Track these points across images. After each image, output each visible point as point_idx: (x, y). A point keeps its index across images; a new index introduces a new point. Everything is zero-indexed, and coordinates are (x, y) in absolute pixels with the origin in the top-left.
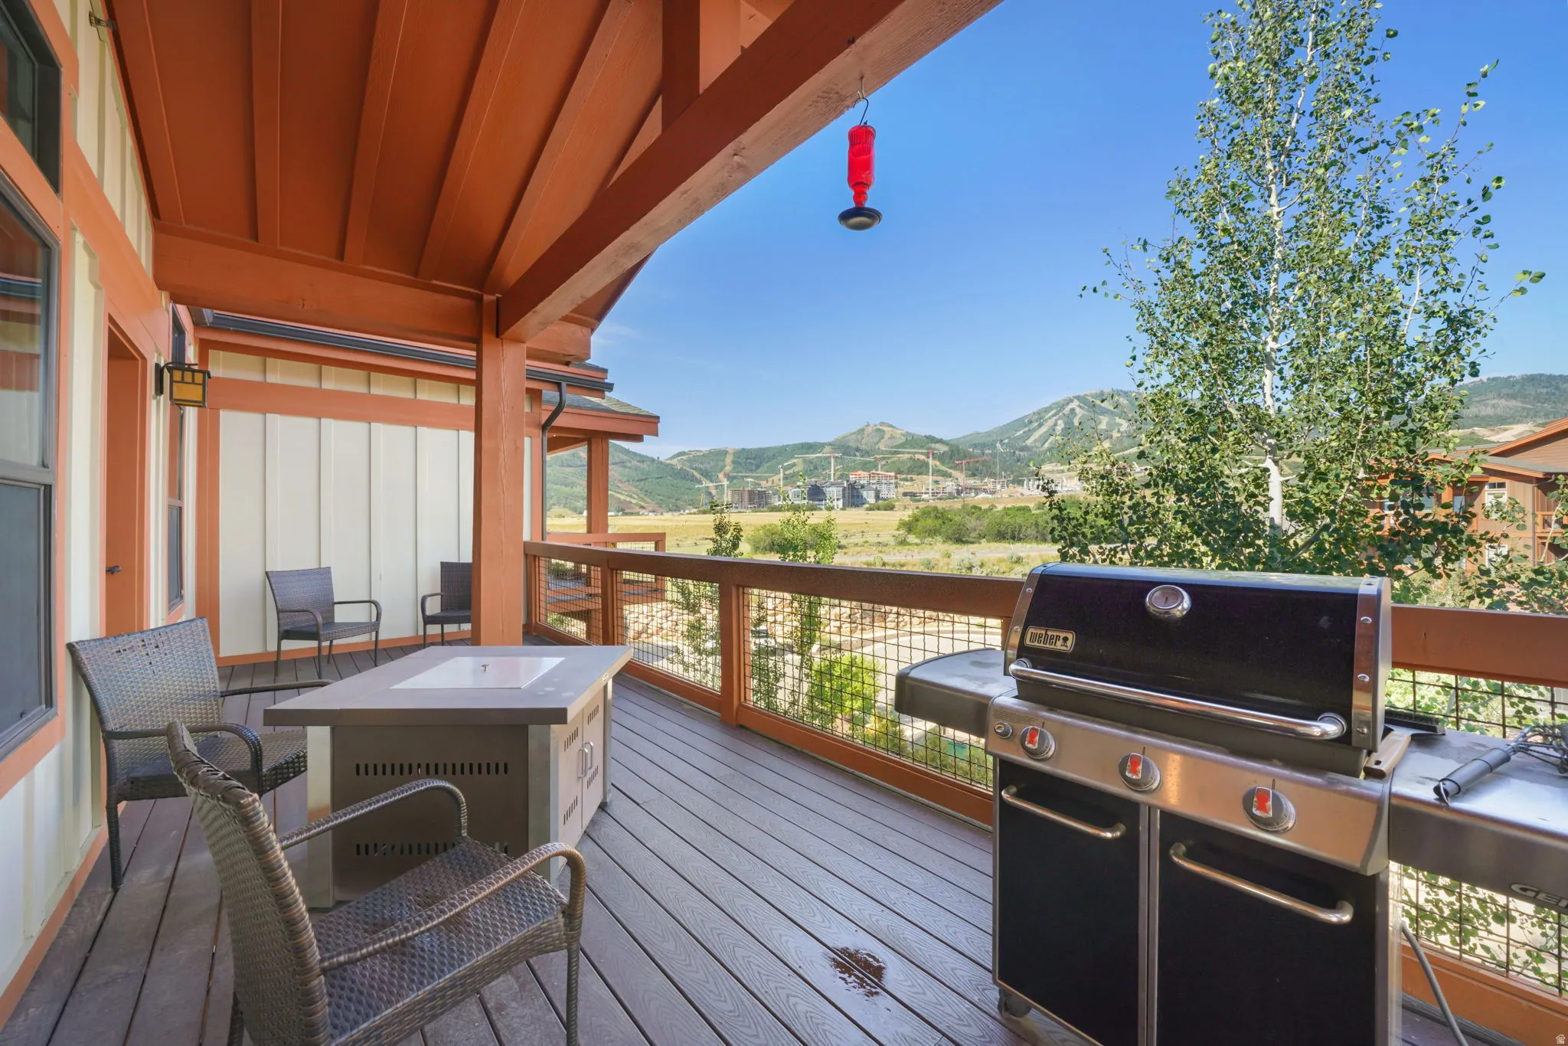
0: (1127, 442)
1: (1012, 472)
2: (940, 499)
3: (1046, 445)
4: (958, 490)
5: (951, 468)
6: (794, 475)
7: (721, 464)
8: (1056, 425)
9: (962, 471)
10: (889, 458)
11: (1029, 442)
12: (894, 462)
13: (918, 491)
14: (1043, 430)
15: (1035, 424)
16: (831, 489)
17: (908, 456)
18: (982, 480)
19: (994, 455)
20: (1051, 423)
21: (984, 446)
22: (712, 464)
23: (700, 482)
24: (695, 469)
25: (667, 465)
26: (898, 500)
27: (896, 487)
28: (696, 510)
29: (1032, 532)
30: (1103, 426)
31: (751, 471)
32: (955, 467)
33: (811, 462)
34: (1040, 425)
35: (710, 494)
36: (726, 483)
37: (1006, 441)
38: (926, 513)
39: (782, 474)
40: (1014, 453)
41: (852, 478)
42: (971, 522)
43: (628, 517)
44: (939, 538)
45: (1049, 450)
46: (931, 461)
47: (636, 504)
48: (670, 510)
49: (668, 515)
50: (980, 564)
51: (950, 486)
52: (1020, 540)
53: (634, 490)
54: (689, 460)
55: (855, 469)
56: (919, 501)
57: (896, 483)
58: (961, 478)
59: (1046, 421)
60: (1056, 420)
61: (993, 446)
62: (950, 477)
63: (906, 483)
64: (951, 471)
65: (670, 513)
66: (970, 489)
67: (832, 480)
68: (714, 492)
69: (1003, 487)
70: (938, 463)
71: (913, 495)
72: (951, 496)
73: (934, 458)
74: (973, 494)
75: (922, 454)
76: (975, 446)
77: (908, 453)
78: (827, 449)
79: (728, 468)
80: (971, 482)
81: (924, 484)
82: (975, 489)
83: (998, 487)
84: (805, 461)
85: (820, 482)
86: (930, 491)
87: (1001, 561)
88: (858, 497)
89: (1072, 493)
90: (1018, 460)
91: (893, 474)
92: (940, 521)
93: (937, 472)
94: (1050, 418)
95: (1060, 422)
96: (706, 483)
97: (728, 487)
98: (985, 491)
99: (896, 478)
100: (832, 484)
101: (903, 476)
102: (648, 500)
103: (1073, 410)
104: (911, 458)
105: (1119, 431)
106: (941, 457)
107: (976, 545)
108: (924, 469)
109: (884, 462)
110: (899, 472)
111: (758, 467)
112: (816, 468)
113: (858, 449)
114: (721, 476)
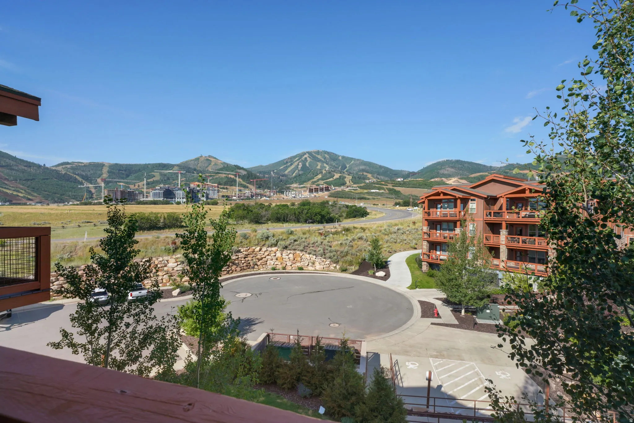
0: (328, 175)
1: (279, 187)
2: (242, 199)
3: (294, 175)
4: (252, 195)
5: (248, 183)
6: (153, 182)
7: (99, 172)
8: (298, 165)
9: (254, 185)
10: (214, 176)
11: (286, 172)
12: (217, 178)
13: (230, 195)
14: (293, 167)
15: (289, 164)
16: (178, 192)
17: (225, 175)
18: (264, 190)
19: (270, 178)
20: (296, 164)
21: (265, 173)
22: (92, 172)
23: (82, 184)
24: (78, 175)
25: (53, 170)
26: (219, 199)
27: (218, 192)
28: (78, 203)
29: (293, 217)
30: (319, 167)
31: (123, 178)
32: (250, 183)
33: (165, 175)
34: (291, 165)
35: (90, 192)
36: (103, 185)
37: (275, 171)
38: (238, 207)
39: (145, 182)
40: (279, 177)
41: (192, 186)
42: (263, 212)
43: (14, 207)
44: (246, 221)
45: (295, 177)
46: (237, 179)
47: (24, 197)
48: (55, 202)
49: (53, 206)
50: (272, 235)
51: (247, 192)
52: (287, 221)
53: (21, 186)
54: (72, 168)
55: (193, 181)
56: (231, 200)
57: (218, 190)
58: (254, 189)
59: (294, 162)
60: (299, 163)
61: (269, 173)
62: (248, 188)
63: (224, 190)
64: (248, 185)
65: (56, 204)
66: (258, 195)
67: (179, 187)
68: (93, 191)
69: (274, 194)
70: (241, 180)
71: (228, 198)
72: (248, 198)
73: (239, 177)
74: (259, 198)
75: (232, 174)
76: (260, 172)
77: (225, 174)
78: (176, 168)
79: (105, 176)
80: (258, 191)
81: (234, 191)
82: (261, 195)
83: (272, 194)
84: (161, 174)
85: (171, 187)
86: (237, 195)
87: (283, 233)
88: (195, 197)
89: (306, 198)
90: (281, 181)
91: (216, 185)
92: (246, 212)
93: (241, 185)
94: (296, 161)
95: (300, 164)
96: (86, 185)
97: (105, 188)
98: (265, 196)
99: (218, 187)
100: (179, 189)
101: (222, 186)
102: (36, 194)
103: (306, 158)
104: (226, 177)
105: (325, 170)
106: (243, 177)
107: (266, 225)
108: (233, 183)
109: (211, 178)
110: (219, 184)
111: (128, 176)
112: (168, 179)
113: (195, 170)
114: (99, 180)
